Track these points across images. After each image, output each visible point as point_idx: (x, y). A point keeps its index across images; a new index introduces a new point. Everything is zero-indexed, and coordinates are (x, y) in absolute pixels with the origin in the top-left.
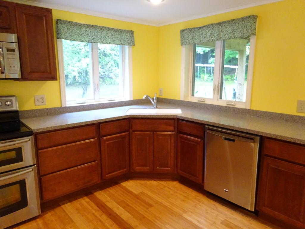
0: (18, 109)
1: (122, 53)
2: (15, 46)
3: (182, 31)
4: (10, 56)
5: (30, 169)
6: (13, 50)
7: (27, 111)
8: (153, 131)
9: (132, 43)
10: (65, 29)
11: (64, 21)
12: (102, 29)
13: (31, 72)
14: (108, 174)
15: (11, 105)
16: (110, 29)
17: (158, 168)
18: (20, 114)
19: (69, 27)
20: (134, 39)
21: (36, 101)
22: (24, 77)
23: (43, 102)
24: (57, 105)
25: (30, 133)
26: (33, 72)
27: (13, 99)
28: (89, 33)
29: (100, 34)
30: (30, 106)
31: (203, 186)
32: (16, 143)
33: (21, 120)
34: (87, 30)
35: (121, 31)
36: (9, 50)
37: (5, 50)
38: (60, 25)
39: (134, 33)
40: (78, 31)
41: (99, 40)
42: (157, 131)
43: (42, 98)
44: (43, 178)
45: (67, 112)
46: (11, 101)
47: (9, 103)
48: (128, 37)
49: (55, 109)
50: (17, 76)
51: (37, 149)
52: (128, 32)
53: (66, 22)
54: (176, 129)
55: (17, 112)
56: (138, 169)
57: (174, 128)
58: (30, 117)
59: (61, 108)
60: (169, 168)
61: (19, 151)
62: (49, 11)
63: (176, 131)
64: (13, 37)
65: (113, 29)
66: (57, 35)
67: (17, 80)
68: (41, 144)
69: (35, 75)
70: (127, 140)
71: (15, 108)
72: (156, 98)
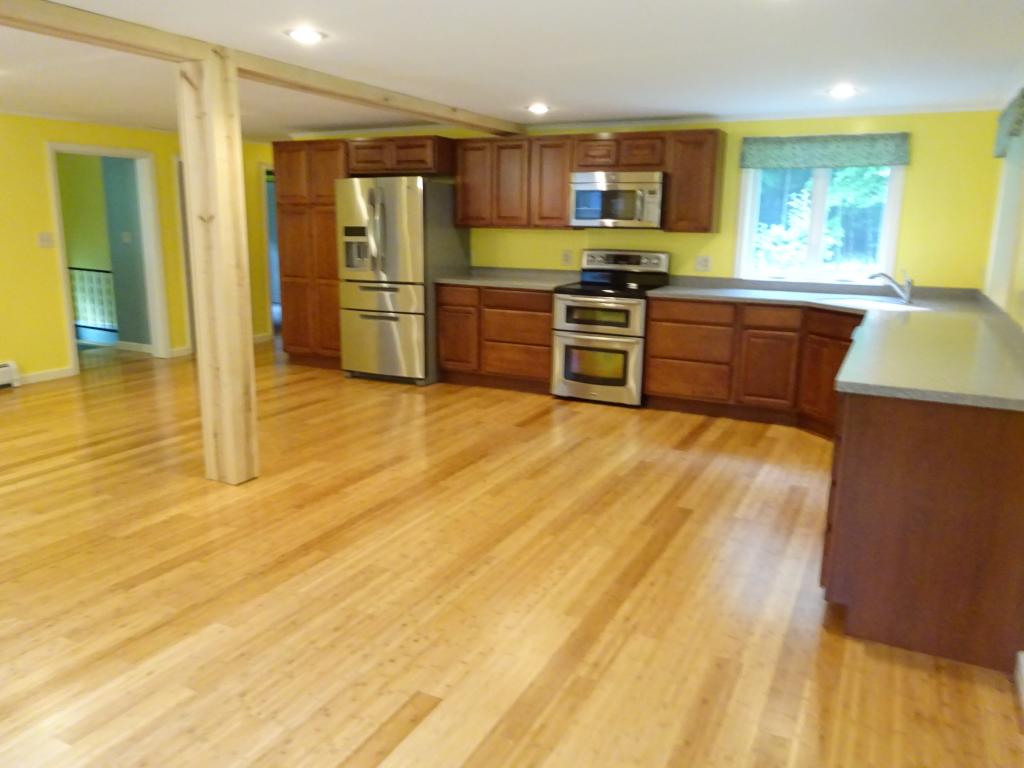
0: (666, 271)
2: (659, 186)
4: (651, 200)
5: (635, 340)
6: (655, 192)
7: (683, 276)
10: (754, 151)
11: (754, 138)
13: (677, 219)
14: (750, 396)
15: (658, 265)
16: (845, 139)
18: (671, 280)
19: (760, 147)
22: (666, 227)
23: (707, 266)
26: (681, 219)
27: (664, 256)
28: (798, 151)
29: (822, 150)
30: (687, 269)
34: (796, 146)
35: (873, 138)
36: (649, 192)
37: (646, 192)
38: (746, 147)
39: (913, 138)
40: (776, 152)
43: (703, 263)
46: (657, 258)
47: (655, 261)
50: (656, 224)
51: (648, 320)
53: (757, 140)
55: (664, 274)
59: (732, 279)
61: (626, 313)
62: (712, 132)
64: (658, 176)
65: (853, 136)
66: (743, 164)
67: (656, 228)
68: (655, 314)
69: (682, 224)
70: (795, 347)
71: (663, 269)
72: (910, 283)
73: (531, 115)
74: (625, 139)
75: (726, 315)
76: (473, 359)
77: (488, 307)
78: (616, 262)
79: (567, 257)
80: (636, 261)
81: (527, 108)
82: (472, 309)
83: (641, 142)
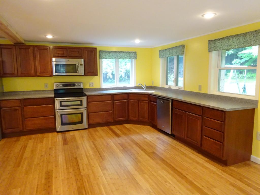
0: (83, 87)
1: (131, 63)
2: (83, 63)
3: (160, 51)
4: (81, 67)
5: (85, 109)
6: (82, 65)
7: (86, 89)
8: (139, 100)
9: (136, 58)
10: (103, 54)
11: (102, 51)
12: (120, 52)
13: (88, 73)
14: (117, 118)
15: (81, 86)
16: (123, 52)
17: (141, 119)
18: (84, 90)
19: (104, 53)
20: (136, 56)
21: (90, 85)
22: (85, 75)
23: (92, 85)
24: (98, 87)
25: (85, 95)
26: (89, 73)
27: (82, 83)
28: (113, 55)
29: (119, 55)
30: (87, 87)
31: (157, 126)
32: (81, 98)
33: (84, 92)
34: (113, 53)
35: (130, 53)
36: (81, 65)
37: (79, 65)
38: (101, 53)
39: (137, 53)
40: (109, 55)
41: (118, 58)
42: (140, 100)
43: (92, 84)
44: (90, 114)
45: (103, 90)
46: (81, 84)
47: (80, 85)
48: (133, 55)
49: (97, 89)
50: (83, 74)
51: (88, 102)
52: (133, 52)
53: (103, 51)
54: (149, 99)
55: (82, 88)
56: (132, 118)
57: (148, 99)
58: (87, 91)
59: (100, 88)
60: (146, 119)
61: (81, 101)
62: (96, 49)
63: (149, 100)
64: (82, 60)
65: (125, 52)
66: (100, 57)
67: (83, 76)
68: (89, 100)
69: (89, 74)
70: (127, 104)
71: (82, 87)
72: (145, 85)
73: (47, 38)
74: (69, 49)
75: (110, 98)
76: (21, 127)
77: (25, 106)
78: (66, 86)
79: (46, 86)
80: (74, 85)
81: (45, 36)
82: (17, 108)
83: (75, 50)
